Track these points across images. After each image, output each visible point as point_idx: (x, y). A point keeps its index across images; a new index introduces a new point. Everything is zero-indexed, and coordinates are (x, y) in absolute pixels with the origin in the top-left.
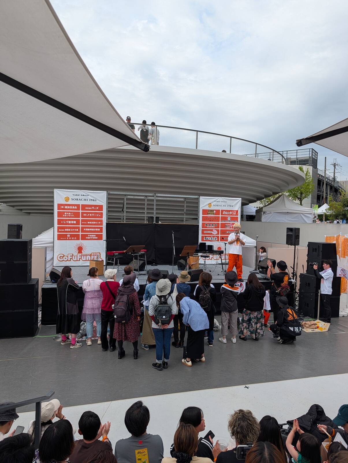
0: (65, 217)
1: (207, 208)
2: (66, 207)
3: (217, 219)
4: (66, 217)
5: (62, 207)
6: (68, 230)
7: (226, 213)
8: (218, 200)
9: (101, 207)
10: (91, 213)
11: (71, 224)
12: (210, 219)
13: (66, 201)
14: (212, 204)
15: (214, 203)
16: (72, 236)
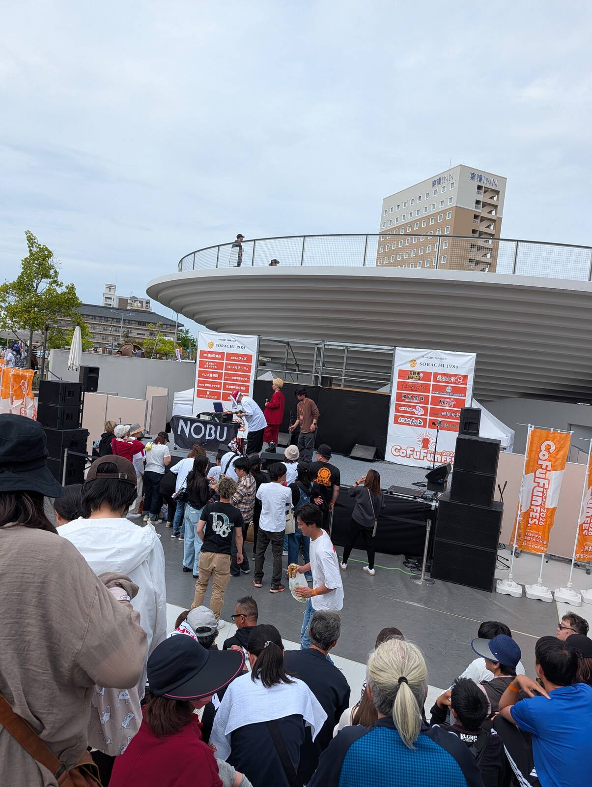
0: (206, 368)
1: (408, 367)
2: (209, 355)
3: (426, 388)
4: (208, 368)
5: (205, 355)
6: (208, 385)
7: (444, 379)
8: (428, 356)
9: (249, 358)
10: (237, 365)
11: (212, 378)
12: (413, 387)
13: (209, 347)
14: (418, 362)
15: (422, 360)
16: (212, 393)
